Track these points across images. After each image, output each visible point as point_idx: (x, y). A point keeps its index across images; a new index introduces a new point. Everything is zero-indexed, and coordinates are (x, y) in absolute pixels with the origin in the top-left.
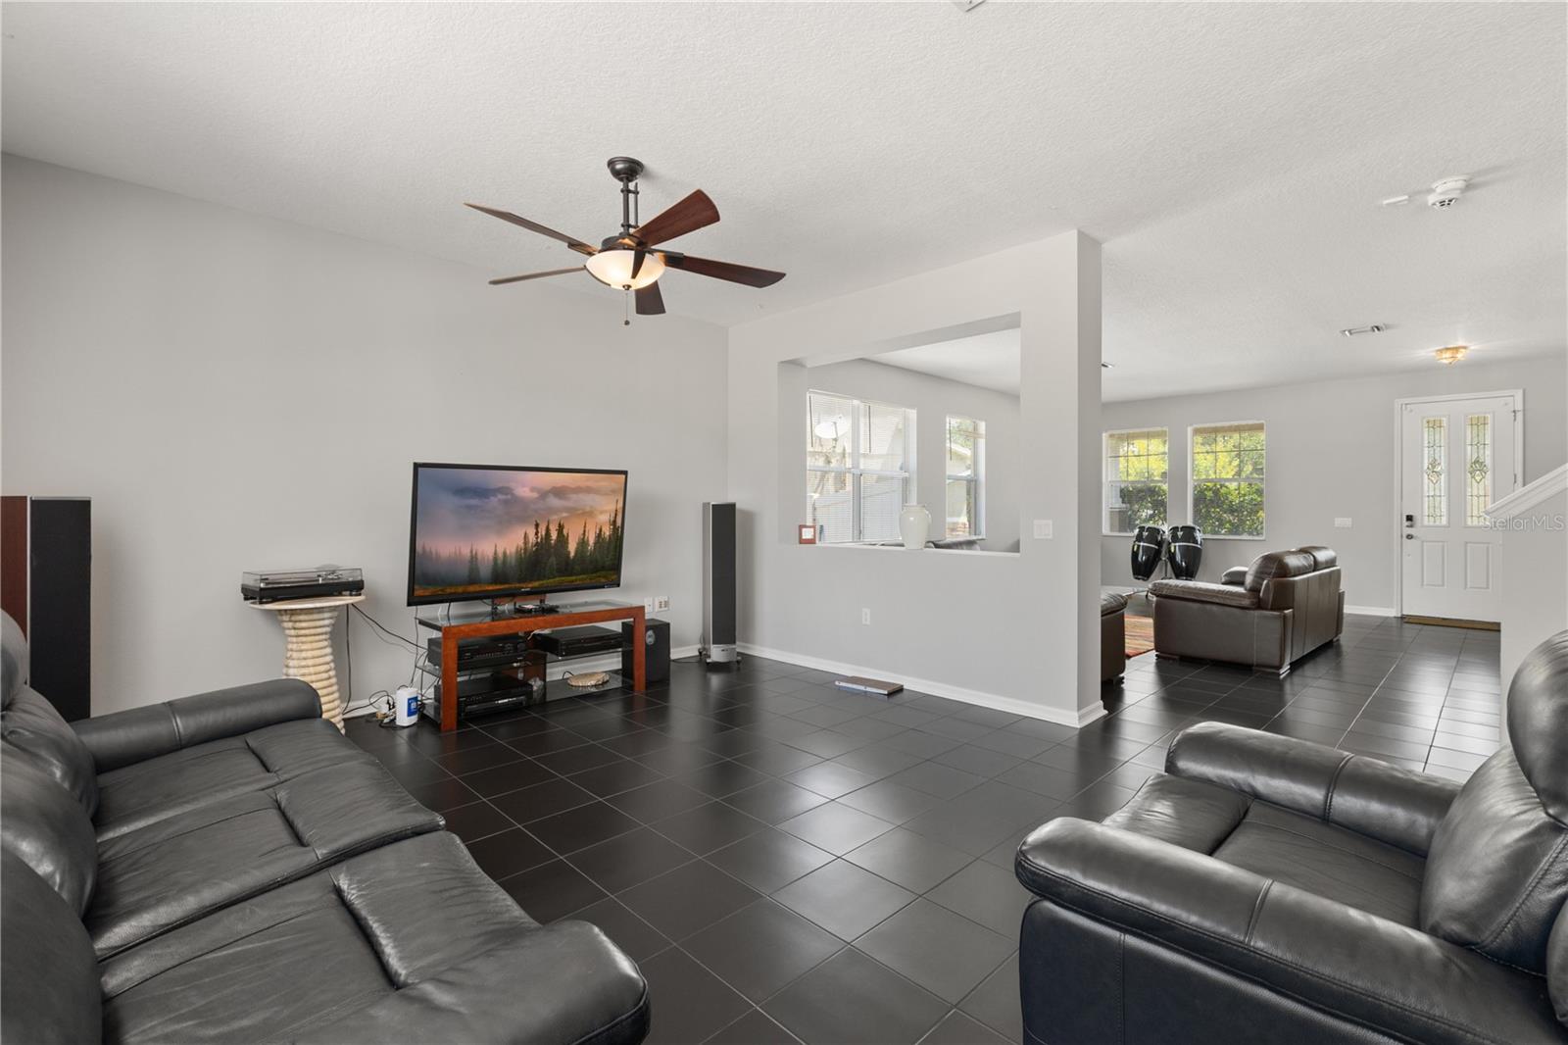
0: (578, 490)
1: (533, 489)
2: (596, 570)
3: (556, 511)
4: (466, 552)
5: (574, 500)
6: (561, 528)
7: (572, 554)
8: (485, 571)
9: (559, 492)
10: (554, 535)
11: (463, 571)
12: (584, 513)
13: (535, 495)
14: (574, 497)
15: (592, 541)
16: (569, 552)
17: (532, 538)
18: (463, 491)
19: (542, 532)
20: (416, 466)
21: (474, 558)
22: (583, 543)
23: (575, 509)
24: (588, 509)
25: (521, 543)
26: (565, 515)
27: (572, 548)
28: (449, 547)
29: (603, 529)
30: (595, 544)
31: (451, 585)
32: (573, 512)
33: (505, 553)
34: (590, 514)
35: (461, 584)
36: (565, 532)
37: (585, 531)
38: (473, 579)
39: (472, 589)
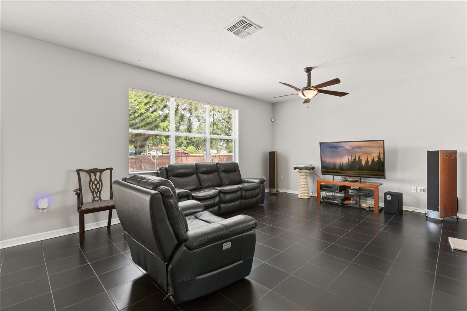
0: (365, 147)
1: (350, 147)
2: (372, 170)
3: (358, 152)
4: (333, 162)
5: (363, 150)
6: (359, 157)
7: (363, 165)
8: (338, 167)
9: (359, 147)
10: (357, 159)
11: (332, 166)
12: (367, 153)
13: (351, 148)
14: (364, 148)
15: (370, 161)
16: (362, 164)
17: (350, 159)
18: (331, 147)
19: (354, 158)
20: (320, 143)
21: (334, 163)
22: (367, 162)
23: (364, 152)
24: (369, 152)
25: (347, 161)
26: (361, 153)
27: (363, 163)
28: (329, 160)
29: (375, 158)
30: (372, 162)
31: (329, 169)
32: (364, 153)
33: (343, 163)
34: (370, 153)
35: (331, 169)
36: (361, 158)
37: (368, 158)
38: (334, 168)
39: (334, 171)
